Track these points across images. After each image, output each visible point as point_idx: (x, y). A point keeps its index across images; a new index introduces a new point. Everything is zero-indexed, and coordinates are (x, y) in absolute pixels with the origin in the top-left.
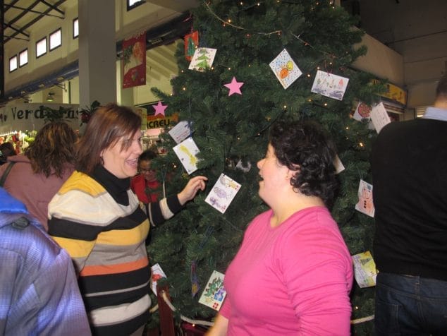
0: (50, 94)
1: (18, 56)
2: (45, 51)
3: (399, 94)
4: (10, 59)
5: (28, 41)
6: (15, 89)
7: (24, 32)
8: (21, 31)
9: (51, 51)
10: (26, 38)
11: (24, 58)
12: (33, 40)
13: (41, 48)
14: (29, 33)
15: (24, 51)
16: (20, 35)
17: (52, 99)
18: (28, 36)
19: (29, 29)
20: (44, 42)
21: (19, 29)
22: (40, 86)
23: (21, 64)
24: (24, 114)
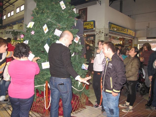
0: (21, 25)
1: (10, 12)
2: (19, 12)
3: (132, 33)
4: (8, 13)
5: (14, 7)
6: (9, 23)
7: (13, 4)
8: (11, 4)
9: (21, 11)
10: (13, 6)
11: (12, 13)
12: (15, 7)
13: (18, 10)
14: (14, 5)
15: (12, 11)
16: (11, 6)
17: (21, 27)
18: (14, 6)
19: (14, 3)
20: (19, 8)
21: (11, 3)
22: (17, 23)
23: (11, 15)
24: (8, 33)
